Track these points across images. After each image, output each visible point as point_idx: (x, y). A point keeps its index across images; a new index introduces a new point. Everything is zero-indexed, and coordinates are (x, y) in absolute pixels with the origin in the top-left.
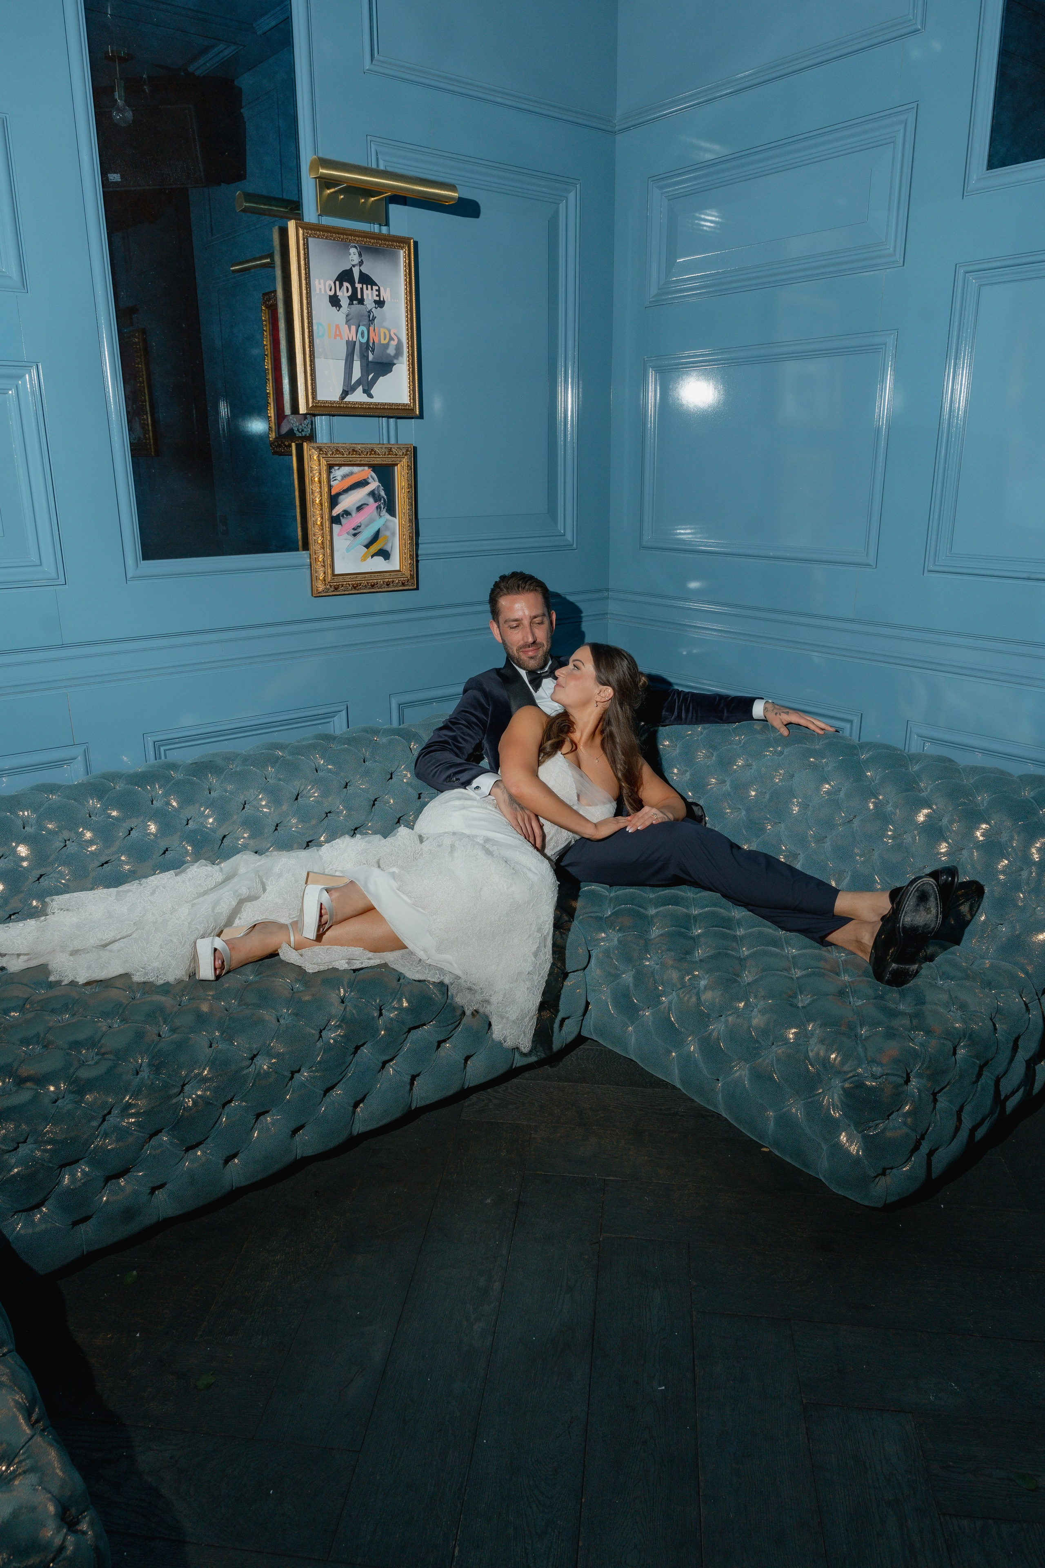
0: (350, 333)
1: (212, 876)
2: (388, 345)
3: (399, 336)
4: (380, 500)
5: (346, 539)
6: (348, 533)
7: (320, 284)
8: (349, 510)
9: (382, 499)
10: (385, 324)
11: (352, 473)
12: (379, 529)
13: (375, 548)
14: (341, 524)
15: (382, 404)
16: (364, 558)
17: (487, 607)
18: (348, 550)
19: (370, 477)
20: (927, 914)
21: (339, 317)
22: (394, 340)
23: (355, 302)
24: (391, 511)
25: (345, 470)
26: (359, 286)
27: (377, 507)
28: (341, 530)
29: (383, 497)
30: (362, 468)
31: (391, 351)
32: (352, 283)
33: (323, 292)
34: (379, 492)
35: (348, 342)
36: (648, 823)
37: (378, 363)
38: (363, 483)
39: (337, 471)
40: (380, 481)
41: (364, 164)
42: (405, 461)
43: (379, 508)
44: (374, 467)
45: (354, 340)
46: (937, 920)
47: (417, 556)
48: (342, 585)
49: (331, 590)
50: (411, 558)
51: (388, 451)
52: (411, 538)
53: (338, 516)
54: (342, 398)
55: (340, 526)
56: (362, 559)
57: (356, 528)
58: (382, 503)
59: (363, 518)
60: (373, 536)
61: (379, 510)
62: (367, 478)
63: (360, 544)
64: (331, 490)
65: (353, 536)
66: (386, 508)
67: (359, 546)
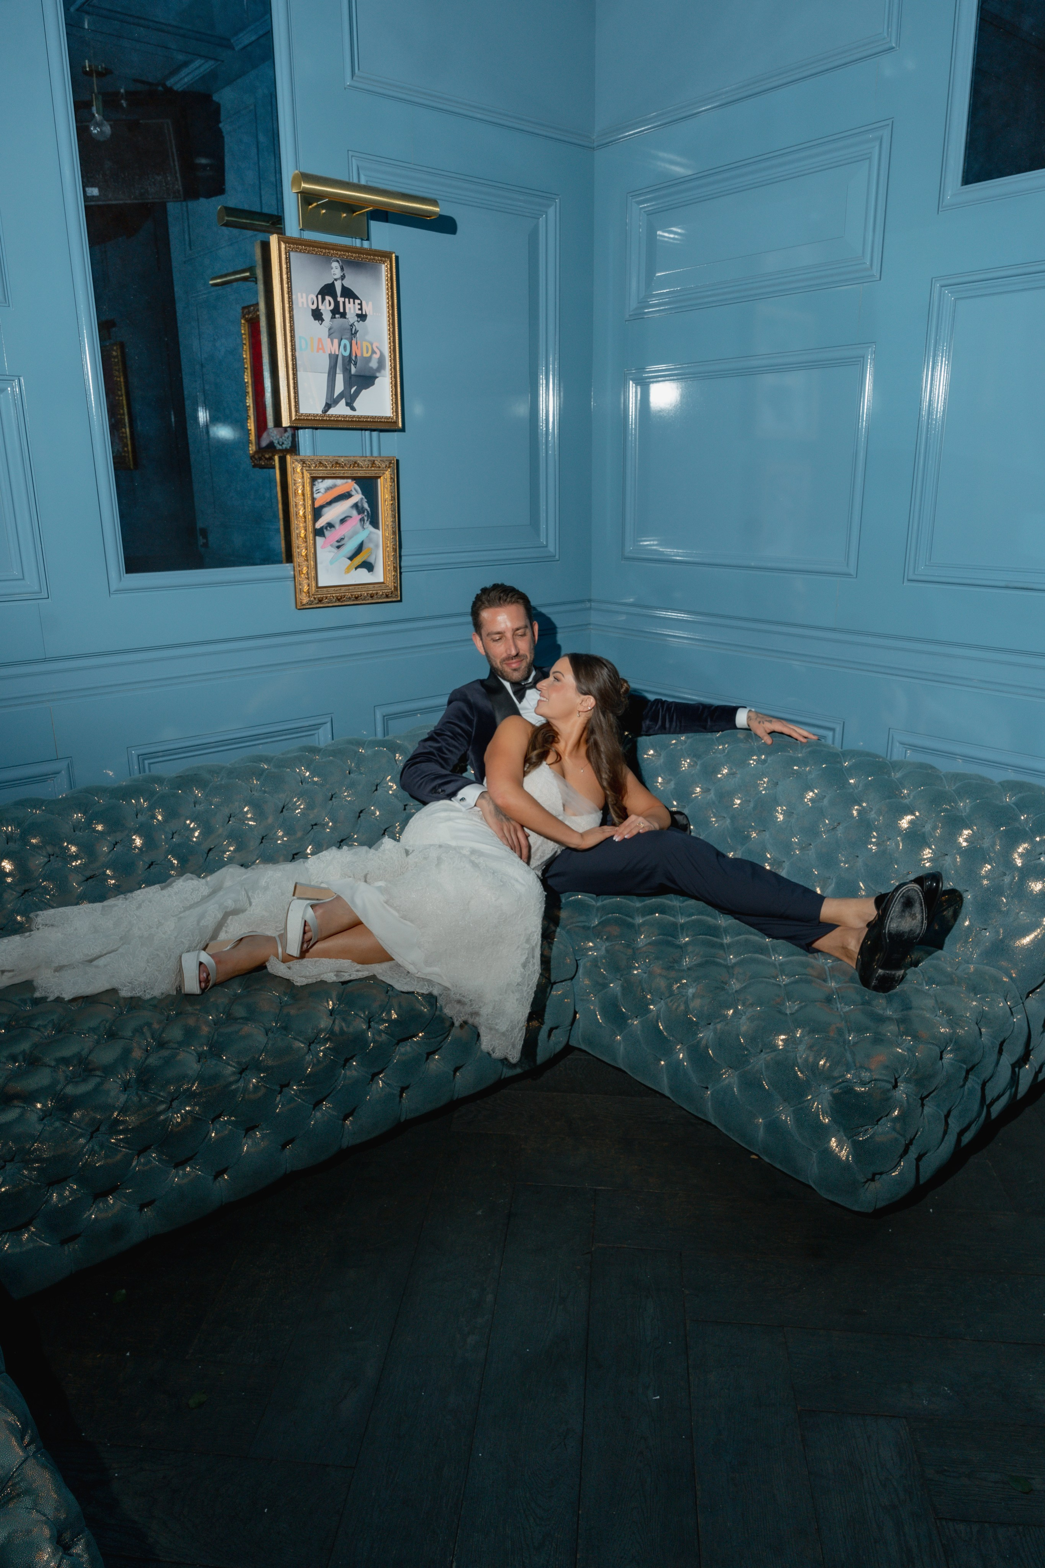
0: (333, 347)
1: (198, 890)
2: (370, 358)
3: (382, 350)
4: (364, 513)
5: (330, 552)
6: (332, 546)
7: (302, 297)
8: (332, 523)
9: (366, 512)
10: (367, 338)
11: (335, 486)
12: (363, 541)
13: (359, 560)
15: (365, 417)
16: (348, 570)
17: (470, 619)
18: (332, 562)
19: (353, 490)
20: (913, 920)
21: (321, 330)
22: (375, 353)
23: (337, 316)
24: (375, 523)
25: (329, 482)
26: (341, 300)
27: (361, 520)
28: (324, 542)
29: (367, 510)
30: (345, 481)
31: (374, 364)
32: (335, 297)
33: (305, 306)
34: (362, 505)
35: (330, 355)
36: (635, 832)
37: (360, 376)
38: (347, 496)
39: (320, 484)
40: (363, 494)
41: (345, 178)
42: (388, 474)
43: (362, 520)
44: (357, 480)
45: (337, 353)
46: (922, 926)
47: (400, 568)
48: (326, 597)
49: (315, 602)
50: (395, 569)
51: (371, 463)
52: (395, 550)
53: (322, 528)
54: (325, 411)
55: (324, 538)
56: (346, 571)
57: (339, 540)
58: (365, 515)
59: (346, 530)
60: (357, 548)
61: (362, 522)
62: (351, 490)
63: (344, 556)
64: (315, 503)
65: (337, 549)
66: (369, 520)
67: (343, 558)
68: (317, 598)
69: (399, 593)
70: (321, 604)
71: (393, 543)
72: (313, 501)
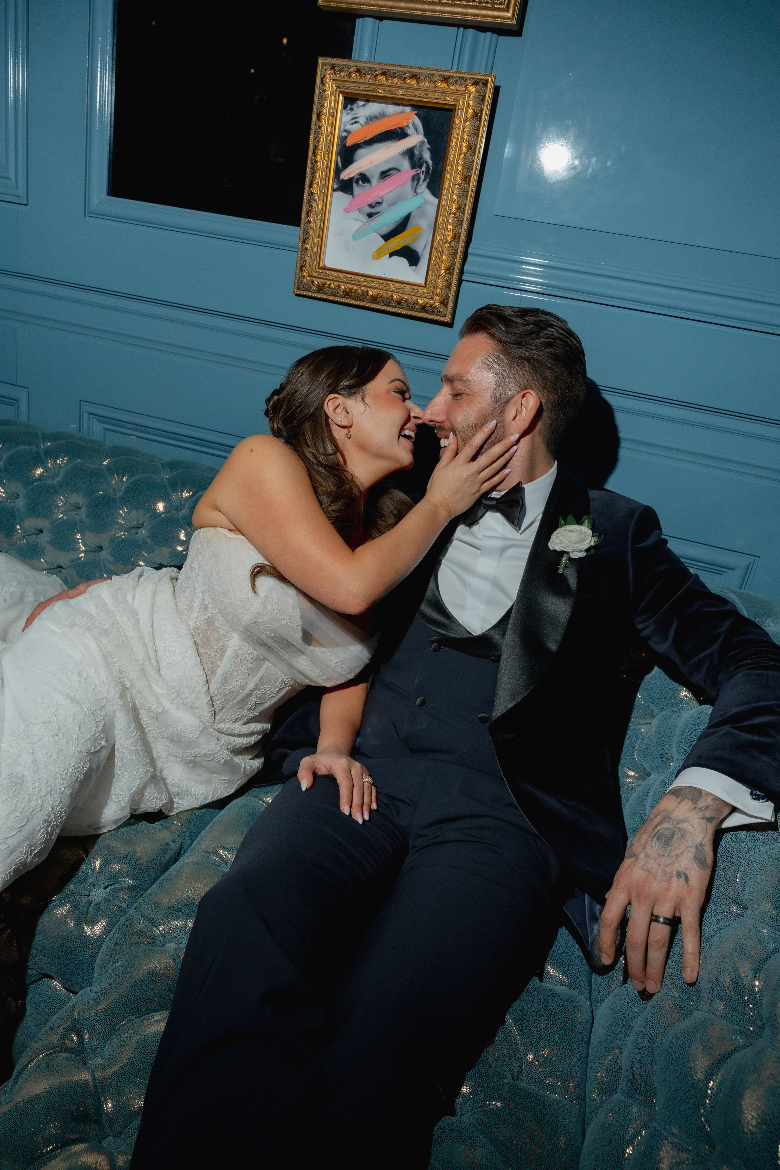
4: (421, 167)
5: (356, 220)
6: (360, 210)
8: (368, 174)
9: (425, 165)
11: (383, 115)
12: (409, 213)
13: (397, 242)
14: (352, 194)
16: (378, 255)
18: (358, 235)
19: (411, 126)
24: (435, 188)
25: (374, 108)
27: (413, 178)
28: (349, 203)
29: (427, 163)
30: (400, 108)
34: (421, 153)
38: (398, 134)
39: (361, 109)
40: (426, 135)
42: (466, 101)
43: (416, 179)
47: (462, 272)
48: (329, 285)
49: (314, 288)
50: (449, 270)
51: (441, 81)
52: (456, 237)
53: (351, 180)
55: (351, 197)
56: (375, 254)
57: (374, 204)
58: (423, 172)
59: (387, 191)
60: (399, 222)
61: (416, 182)
62: (408, 126)
63: (376, 231)
64: (346, 138)
65: (367, 217)
66: (428, 180)
67: (375, 234)
68: (316, 283)
69: (449, 311)
70: (321, 293)
71: (455, 225)
72: (344, 134)
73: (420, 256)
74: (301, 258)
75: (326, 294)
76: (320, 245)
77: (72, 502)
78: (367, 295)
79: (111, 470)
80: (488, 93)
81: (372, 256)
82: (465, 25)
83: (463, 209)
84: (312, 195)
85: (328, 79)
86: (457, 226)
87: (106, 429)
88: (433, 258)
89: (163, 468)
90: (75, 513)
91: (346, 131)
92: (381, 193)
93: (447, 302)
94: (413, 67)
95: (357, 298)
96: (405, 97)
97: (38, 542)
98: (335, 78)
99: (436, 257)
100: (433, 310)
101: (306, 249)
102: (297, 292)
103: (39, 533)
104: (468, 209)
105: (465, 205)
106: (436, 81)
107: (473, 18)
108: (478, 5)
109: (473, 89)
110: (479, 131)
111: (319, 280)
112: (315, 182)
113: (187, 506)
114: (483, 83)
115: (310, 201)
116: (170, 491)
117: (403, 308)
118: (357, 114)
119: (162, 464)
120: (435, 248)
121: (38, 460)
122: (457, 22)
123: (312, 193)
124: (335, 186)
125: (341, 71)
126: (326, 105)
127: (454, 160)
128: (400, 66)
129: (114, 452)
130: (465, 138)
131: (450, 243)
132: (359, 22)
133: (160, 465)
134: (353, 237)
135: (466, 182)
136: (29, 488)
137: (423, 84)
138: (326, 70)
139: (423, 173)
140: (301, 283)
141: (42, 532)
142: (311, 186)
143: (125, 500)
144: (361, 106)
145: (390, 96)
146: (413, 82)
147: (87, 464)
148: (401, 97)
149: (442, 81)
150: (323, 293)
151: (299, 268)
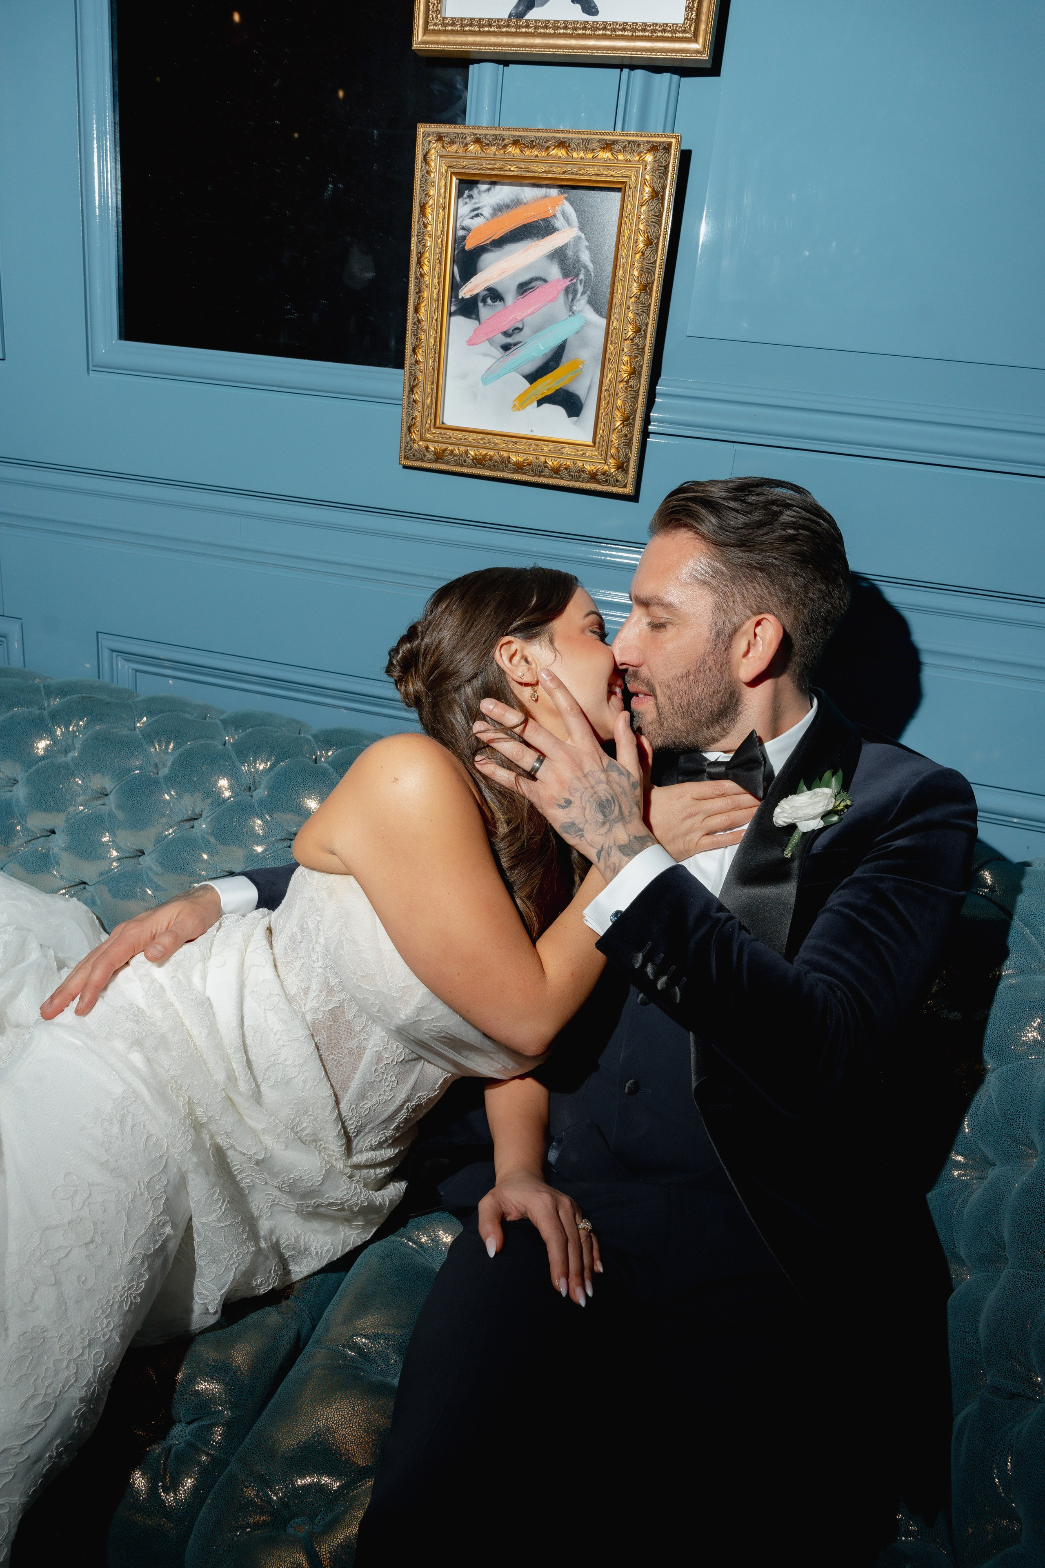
5: (485, 355)
6: (490, 341)
8: (500, 289)
9: (583, 271)
11: (516, 203)
12: (565, 342)
13: (548, 384)
14: (478, 318)
15: (617, 28)
16: (521, 403)
18: (489, 376)
19: (559, 215)
25: (503, 193)
27: (567, 290)
29: (586, 267)
30: (542, 191)
34: (576, 253)
39: (484, 195)
40: (582, 228)
43: (570, 292)
48: (452, 451)
49: (429, 456)
50: (627, 421)
51: (601, 148)
52: (635, 373)
53: (475, 299)
54: (519, 14)
55: (477, 322)
56: (517, 403)
57: (511, 331)
58: (581, 281)
59: (529, 312)
60: (549, 356)
61: (571, 297)
62: (554, 216)
63: (515, 370)
64: (464, 238)
65: (501, 350)
66: (588, 292)
67: (514, 373)
68: (433, 449)
69: (630, 479)
70: (440, 463)
71: (633, 355)
72: (461, 233)
73: (583, 401)
74: (408, 415)
75: (447, 463)
76: (434, 394)
77: (95, 788)
78: (509, 462)
79: (150, 736)
80: (671, 161)
81: (512, 406)
82: (632, 65)
83: (644, 331)
84: (420, 324)
85: (433, 155)
86: (636, 357)
87: (137, 671)
88: (604, 403)
89: (225, 728)
90: (101, 802)
91: (463, 228)
92: (519, 316)
93: (628, 467)
94: (557, 132)
95: (494, 467)
96: (550, 175)
97: (50, 848)
98: (445, 153)
99: (608, 403)
100: (606, 477)
101: (415, 401)
102: (404, 462)
103: (49, 834)
104: (651, 330)
105: (647, 325)
106: (594, 150)
107: (645, 55)
108: (650, 35)
109: (649, 158)
110: (662, 217)
111: (437, 444)
112: (422, 305)
113: (264, 783)
114: (664, 148)
115: (417, 333)
116: (238, 763)
117: (562, 478)
118: (479, 203)
119: (221, 721)
120: (606, 390)
121: (40, 727)
122: (619, 62)
123: (419, 321)
124: (453, 309)
125: (452, 142)
126: (431, 193)
127: (627, 262)
128: (538, 130)
129: (152, 706)
130: (642, 228)
131: (627, 382)
132: (474, 69)
133: (219, 722)
134: (482, 380)
135: (646, 292)
136: (31, 771)
137: (575, 155)
138: (430, 142)
139: (581, 283)
140: (410, 450)
141: (53, 832)
142: (417, 310)
143: (171, 781)
144: (485, 191)
145: (528, 174)
146: (561, 153)
147: (114, 730)
148: (544, 175)
149: (603, 149)
150: (443, 463)
151: (405, 428)
